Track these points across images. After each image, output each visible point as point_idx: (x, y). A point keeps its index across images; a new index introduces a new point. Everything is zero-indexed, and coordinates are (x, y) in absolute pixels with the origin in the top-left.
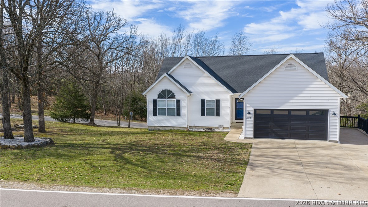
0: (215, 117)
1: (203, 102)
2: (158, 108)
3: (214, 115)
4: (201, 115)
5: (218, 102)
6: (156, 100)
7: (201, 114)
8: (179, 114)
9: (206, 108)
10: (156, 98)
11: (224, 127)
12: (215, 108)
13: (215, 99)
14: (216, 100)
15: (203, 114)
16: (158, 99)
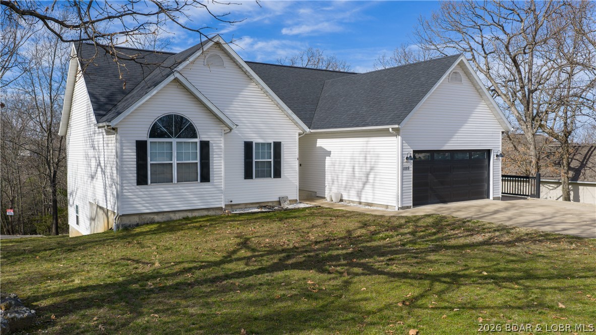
0: (271, 181)
1: (248, 146)
2: (151, 164)
3: (271, 177)
4: (245, 179)
5: (278, 146)
6: (145, 142)
7: (244, 176)
8: (205, 178)
9: (254, 160)
10: (144, 136)
11: (290, 201)
12: (272, 160)
13: (271, 141)
14: (274, 142)
15: (248, 175)
16: (150, 140)
